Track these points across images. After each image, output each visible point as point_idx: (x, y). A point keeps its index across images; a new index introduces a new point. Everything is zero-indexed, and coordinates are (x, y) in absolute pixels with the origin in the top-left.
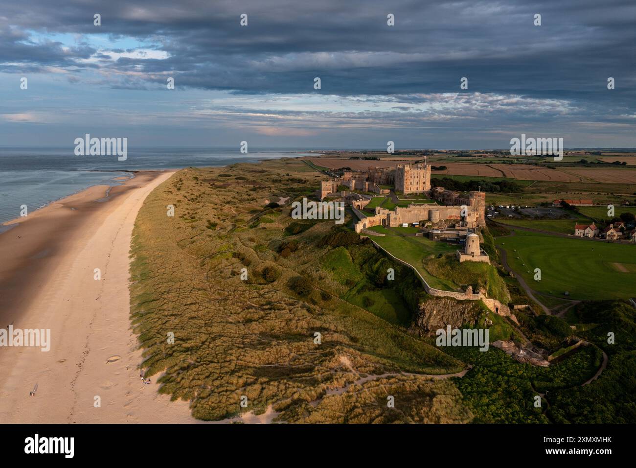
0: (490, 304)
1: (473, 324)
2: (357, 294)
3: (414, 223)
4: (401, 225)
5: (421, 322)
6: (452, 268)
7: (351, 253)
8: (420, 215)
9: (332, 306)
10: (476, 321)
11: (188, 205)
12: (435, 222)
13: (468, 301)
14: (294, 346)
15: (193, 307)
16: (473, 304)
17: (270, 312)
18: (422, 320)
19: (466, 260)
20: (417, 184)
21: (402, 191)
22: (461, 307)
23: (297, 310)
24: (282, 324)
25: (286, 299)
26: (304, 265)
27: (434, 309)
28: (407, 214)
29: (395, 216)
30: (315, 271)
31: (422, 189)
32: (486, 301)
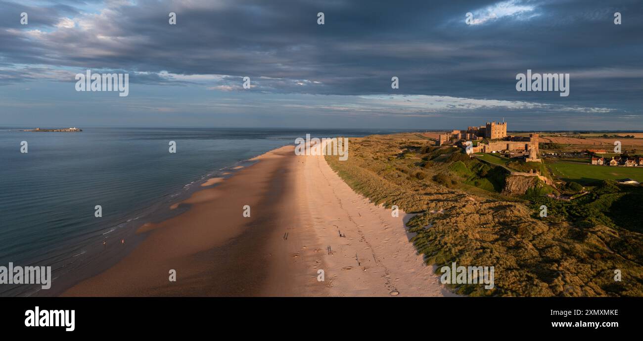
0: (542, 178)
3: (499, 151)
4: (492, 152)
5: (507, 189)
6: (522, 165)
7: (465, 164)
8: (502, 146)
9: (459, 187)
10: (535, 186)
12: (511, 150)
13: (531, 177)
16: (534, 178)
18: (507, 187)
19: (529, 161)
20: (499, 133)
21: (490, 138)
22: (527, 180)
26: (439, 171)
27: (513, 182)
28: (495, 146)
29: (488, 147)
30: (446, 173)
31: (502, 136)
32: (540, 177)
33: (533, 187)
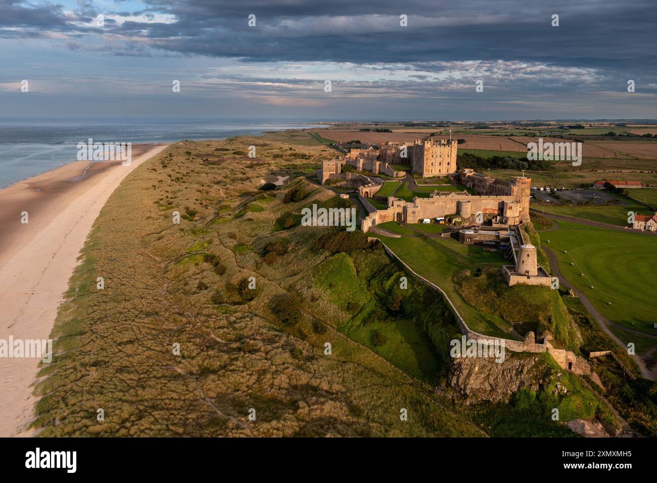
0: (560, 357)
1: (535, 389)
2: (362, 325)
3: (438, 219)
4: (421, 221)
5: (455, 382)
6: (499, 294)
7: (355, 262)
8: (446, 207)
10: (541, 386)
11: (170, 186)
12: (466, 217)
13: (529, 355)
14: (261, 430)
15: (129, 349)
16: (537, 359)
17: (237, 356)
18: (458, 379)
19: (518, 283)
20: (440, 165)
21: (421, 174)
22: (516, 363)
23: (276, 354)
24: (251, 380)
25: (264, 331)
26: (292, 278)
27: (475, 364)
28: (429, 206)
29: (414, 209)
30: (306, 287)
31: (446, 171)
32: (554, 352)
33: (535, 388)
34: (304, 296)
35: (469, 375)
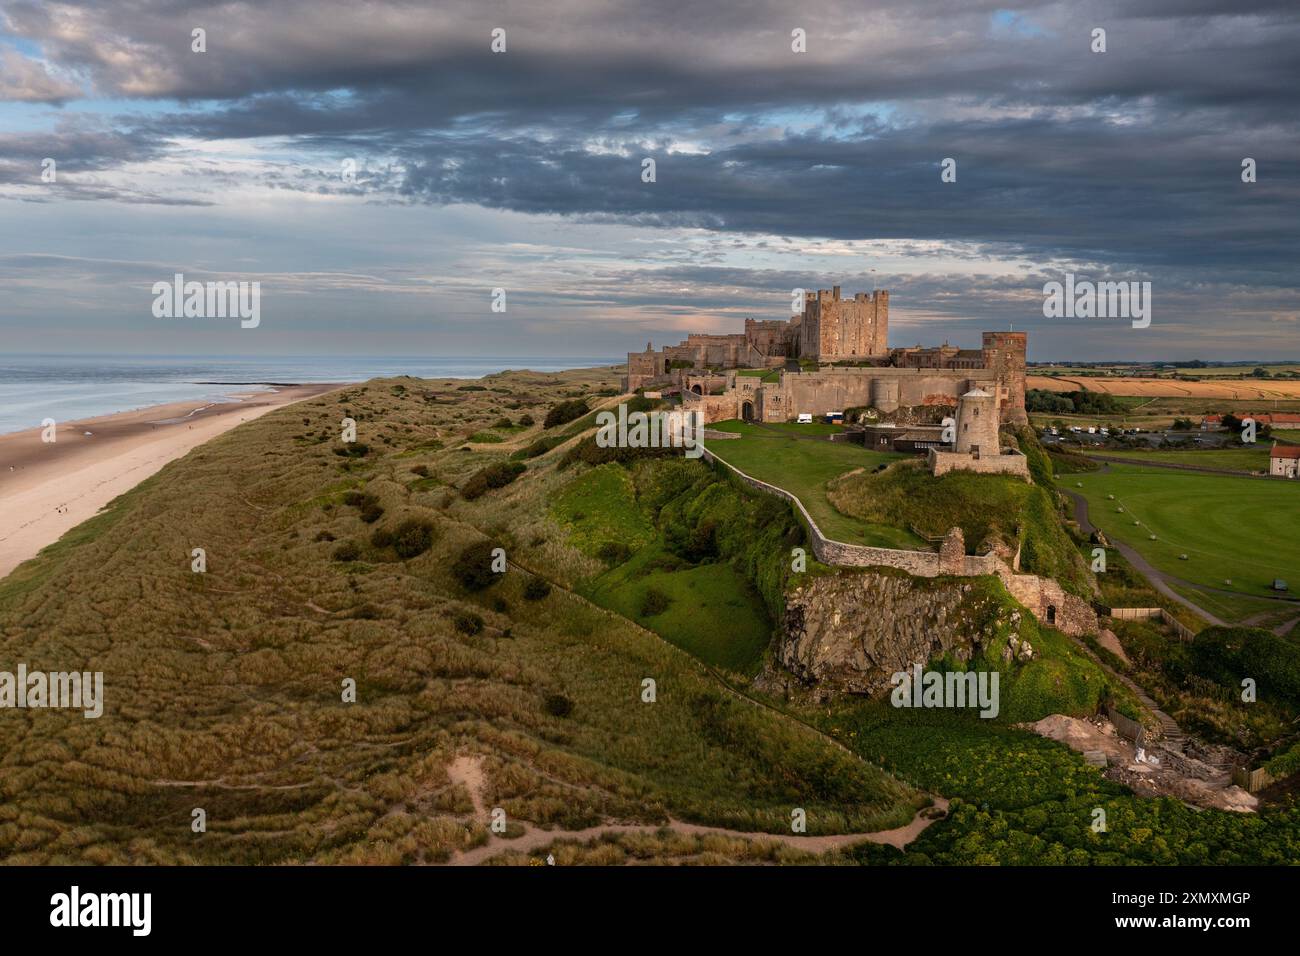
0: (1028, 593)
2: (626, 580)
3: (830, 414)
4: (793, 418)
6: (910, 492)
8: (846, 393)
10: (977, 646)
12: (886, 409)
13: (950, 580)
16: (968, 587)
18: (797, 646)
19: (953, 469)
21: (815, 358)
27: (833, 609)
28: (811, 390)
29: (777, 393)
31: (867, 352)
32: (1013, 581)
33: (964, 654)
34: (519, 539)
35: (821, 632)
